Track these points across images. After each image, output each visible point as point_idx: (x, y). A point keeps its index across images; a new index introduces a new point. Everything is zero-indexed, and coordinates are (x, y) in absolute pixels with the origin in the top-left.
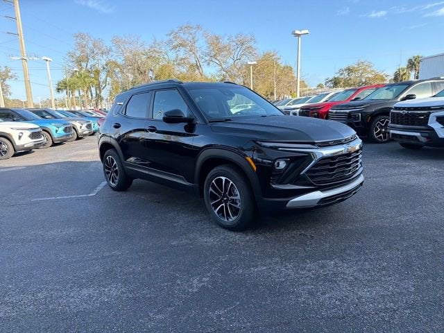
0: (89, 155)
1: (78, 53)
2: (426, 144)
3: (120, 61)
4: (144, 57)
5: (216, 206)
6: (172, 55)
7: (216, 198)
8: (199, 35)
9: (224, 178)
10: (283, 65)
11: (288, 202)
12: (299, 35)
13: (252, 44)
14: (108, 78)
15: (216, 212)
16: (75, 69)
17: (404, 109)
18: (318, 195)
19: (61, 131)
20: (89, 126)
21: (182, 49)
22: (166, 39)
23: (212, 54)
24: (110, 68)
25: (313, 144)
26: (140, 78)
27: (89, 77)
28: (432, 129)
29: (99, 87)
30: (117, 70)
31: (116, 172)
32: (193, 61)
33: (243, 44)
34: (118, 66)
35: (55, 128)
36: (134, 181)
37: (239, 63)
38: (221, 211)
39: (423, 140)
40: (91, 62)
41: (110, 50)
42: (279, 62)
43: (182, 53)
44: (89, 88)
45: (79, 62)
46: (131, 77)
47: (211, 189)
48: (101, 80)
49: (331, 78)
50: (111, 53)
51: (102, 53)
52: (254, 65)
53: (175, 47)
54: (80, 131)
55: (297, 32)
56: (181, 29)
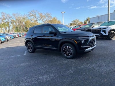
0: (15, 45)
1: (2, 18)
2: (100, 37)
3: (15, 20)
4: (21, 19)
5: (65, 53)
6: (30, 18)
7: (65, 51)
8: (37, 13)
9: (67, 46)
10: (58, 20)
11: (85, 50)
12: (63, 13)
13: (50, 15)
14: (12, 25)
15: (65, 55)
16: (2, 22)
17: (94, 29)
18: (91, 48)
19: (4, 39)
20: (11, 37)
21: (32, 16)
22: (28, 14)
23: (40, 18)
24: (12, 22)
25: (89, 37)
26: (21, 24)
27: (6, 24)
28: (102, 34)
29: (9, 27)
30: (14, 22)
31: (31, 48)
32: (35, 19)
33: (48, 15)
34: (15, 21)
35: (2, 38)
36: (36, 50)
37: (47, 20)
38: (67, 55)
39: (100, 36)
40: (6, 20)
41: (12, 17)
42: (57, 20)
43: (32, 18)
44: (6, 27)
45: (3, 20)
46: (18, 24)
47: (63, 49)
48: (10, 25)
49: (70, 23)
50: (12, 18)
51: (10, 18)
52: (51, 20)
53: (30, 16)
54: (8, 39)
55: (62, 12)
56: (32, 11)
